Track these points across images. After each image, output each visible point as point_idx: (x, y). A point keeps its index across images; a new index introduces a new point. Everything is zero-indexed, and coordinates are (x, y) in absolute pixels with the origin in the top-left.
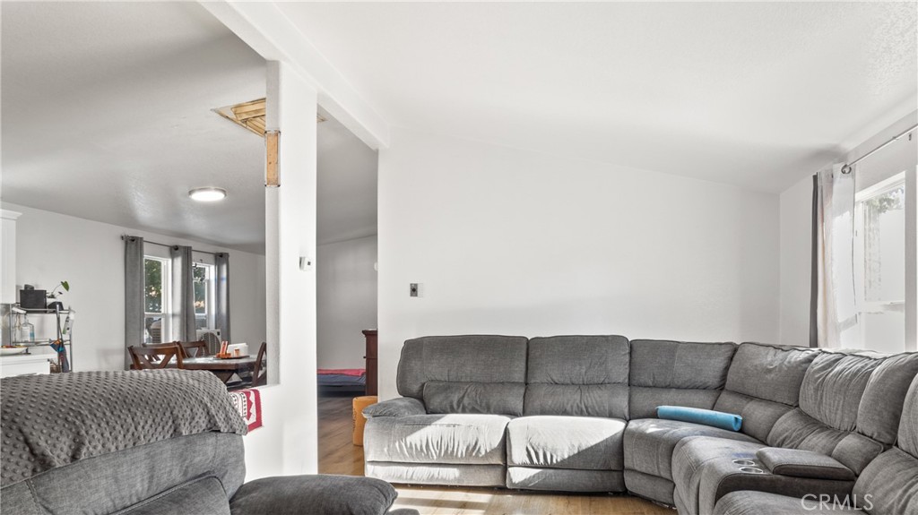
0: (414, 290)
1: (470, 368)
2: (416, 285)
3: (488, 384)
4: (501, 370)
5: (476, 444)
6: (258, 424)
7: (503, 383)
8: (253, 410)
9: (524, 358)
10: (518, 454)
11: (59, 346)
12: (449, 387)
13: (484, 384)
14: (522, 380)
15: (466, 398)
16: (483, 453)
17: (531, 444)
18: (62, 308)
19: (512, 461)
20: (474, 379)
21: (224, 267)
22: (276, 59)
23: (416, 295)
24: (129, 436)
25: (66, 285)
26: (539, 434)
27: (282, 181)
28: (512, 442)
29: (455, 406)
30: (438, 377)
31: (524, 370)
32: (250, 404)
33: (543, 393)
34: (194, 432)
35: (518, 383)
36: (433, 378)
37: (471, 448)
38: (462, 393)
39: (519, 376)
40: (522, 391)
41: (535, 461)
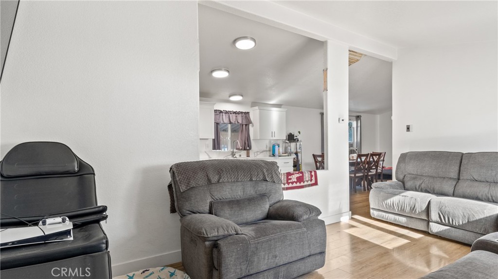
0: (408, 129)
1: (428, 168)
2: (409, 126)
3: (436, 177)
4: (444, 171)
5: (414, 207)
6: (316, 184)
7: (444, 178)
8: (313, 178)
9: (458, 165)
10: (434, 216)
11: (296, 154)
12: (416, 178)
13: (433, 177)
14: (456, 177)
15: (423, 184)
16: (418, 212)
17: (441, 212)
18: (298, 141)
19: (431, 219)
20: (429, 174)
21: (359, 121)
22: (326, 40)
23: (409, 131)
24: (235, 178)
25: (299, 132)
26: (446, 207)
27: (328, 89)
28: (431, 209)
29: (417, 188)
30: (412, 172)
31: (458, 171)
32: (312, 176)
33: (465, 185)
34: (258, 179)
35: (453, 178)
36: (410, 172)
37: (412, 208)
38: (422, 181)
39: (454, 175)
40: (454, 183)
41: (443, 221)
